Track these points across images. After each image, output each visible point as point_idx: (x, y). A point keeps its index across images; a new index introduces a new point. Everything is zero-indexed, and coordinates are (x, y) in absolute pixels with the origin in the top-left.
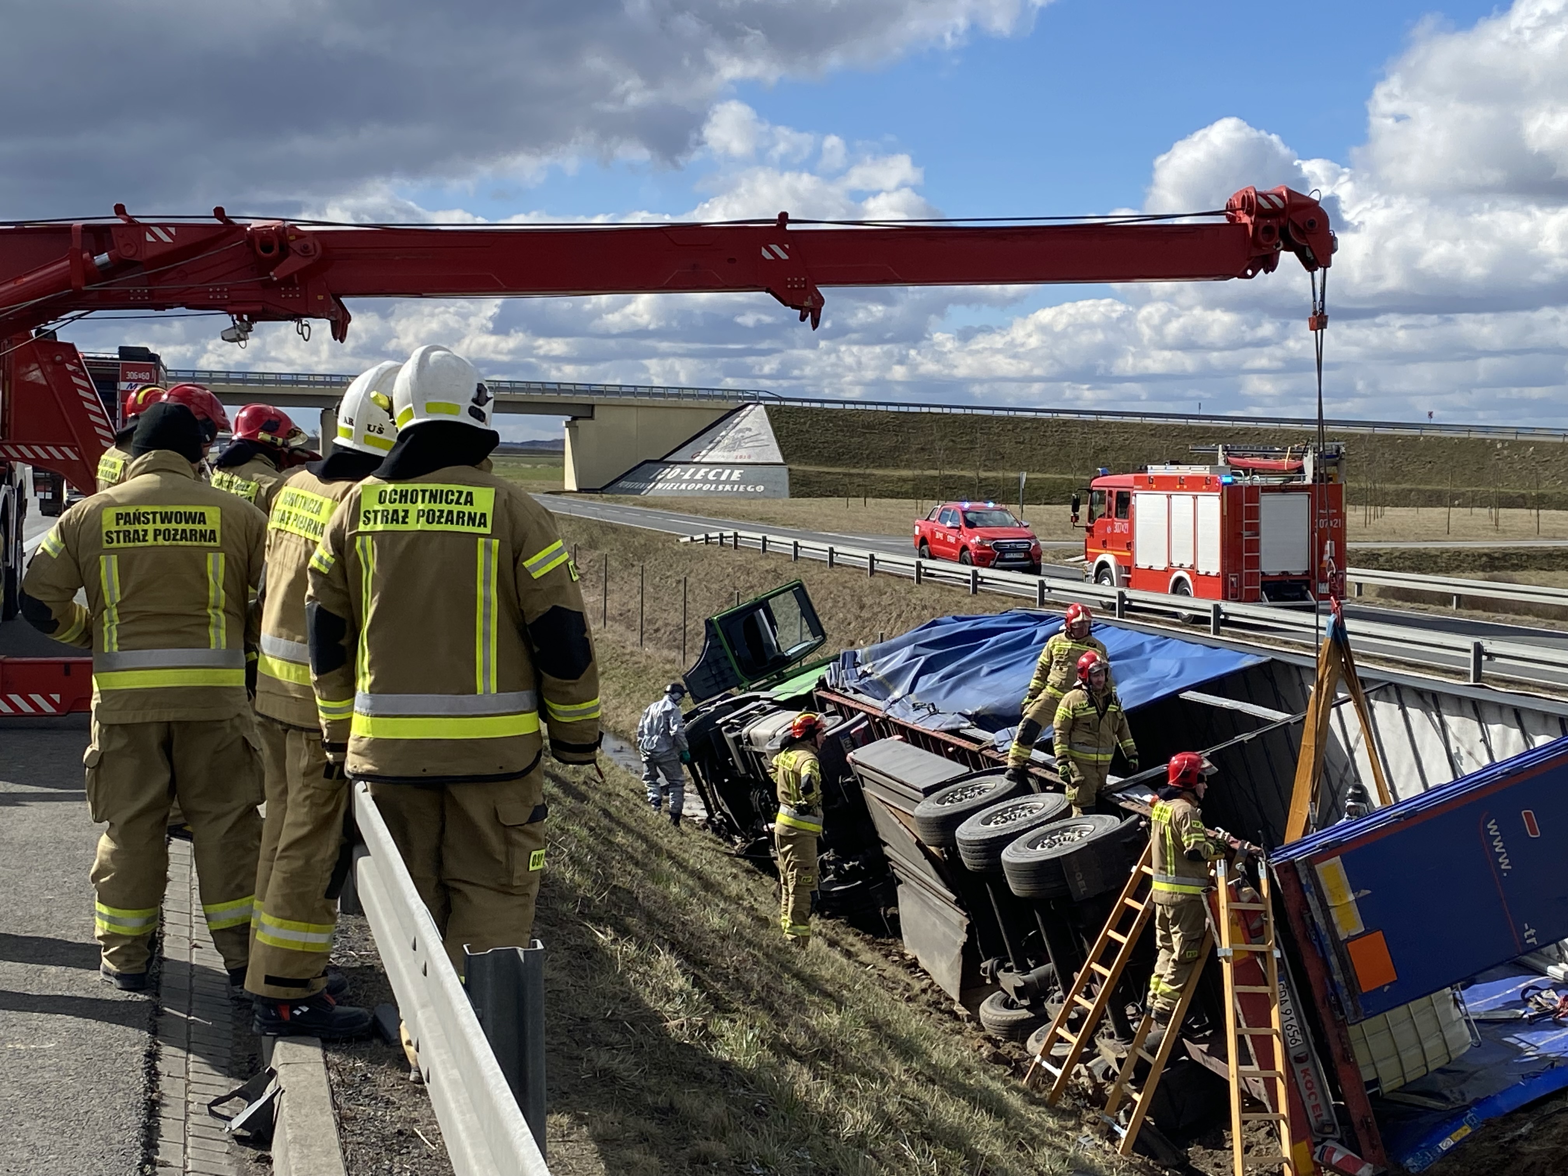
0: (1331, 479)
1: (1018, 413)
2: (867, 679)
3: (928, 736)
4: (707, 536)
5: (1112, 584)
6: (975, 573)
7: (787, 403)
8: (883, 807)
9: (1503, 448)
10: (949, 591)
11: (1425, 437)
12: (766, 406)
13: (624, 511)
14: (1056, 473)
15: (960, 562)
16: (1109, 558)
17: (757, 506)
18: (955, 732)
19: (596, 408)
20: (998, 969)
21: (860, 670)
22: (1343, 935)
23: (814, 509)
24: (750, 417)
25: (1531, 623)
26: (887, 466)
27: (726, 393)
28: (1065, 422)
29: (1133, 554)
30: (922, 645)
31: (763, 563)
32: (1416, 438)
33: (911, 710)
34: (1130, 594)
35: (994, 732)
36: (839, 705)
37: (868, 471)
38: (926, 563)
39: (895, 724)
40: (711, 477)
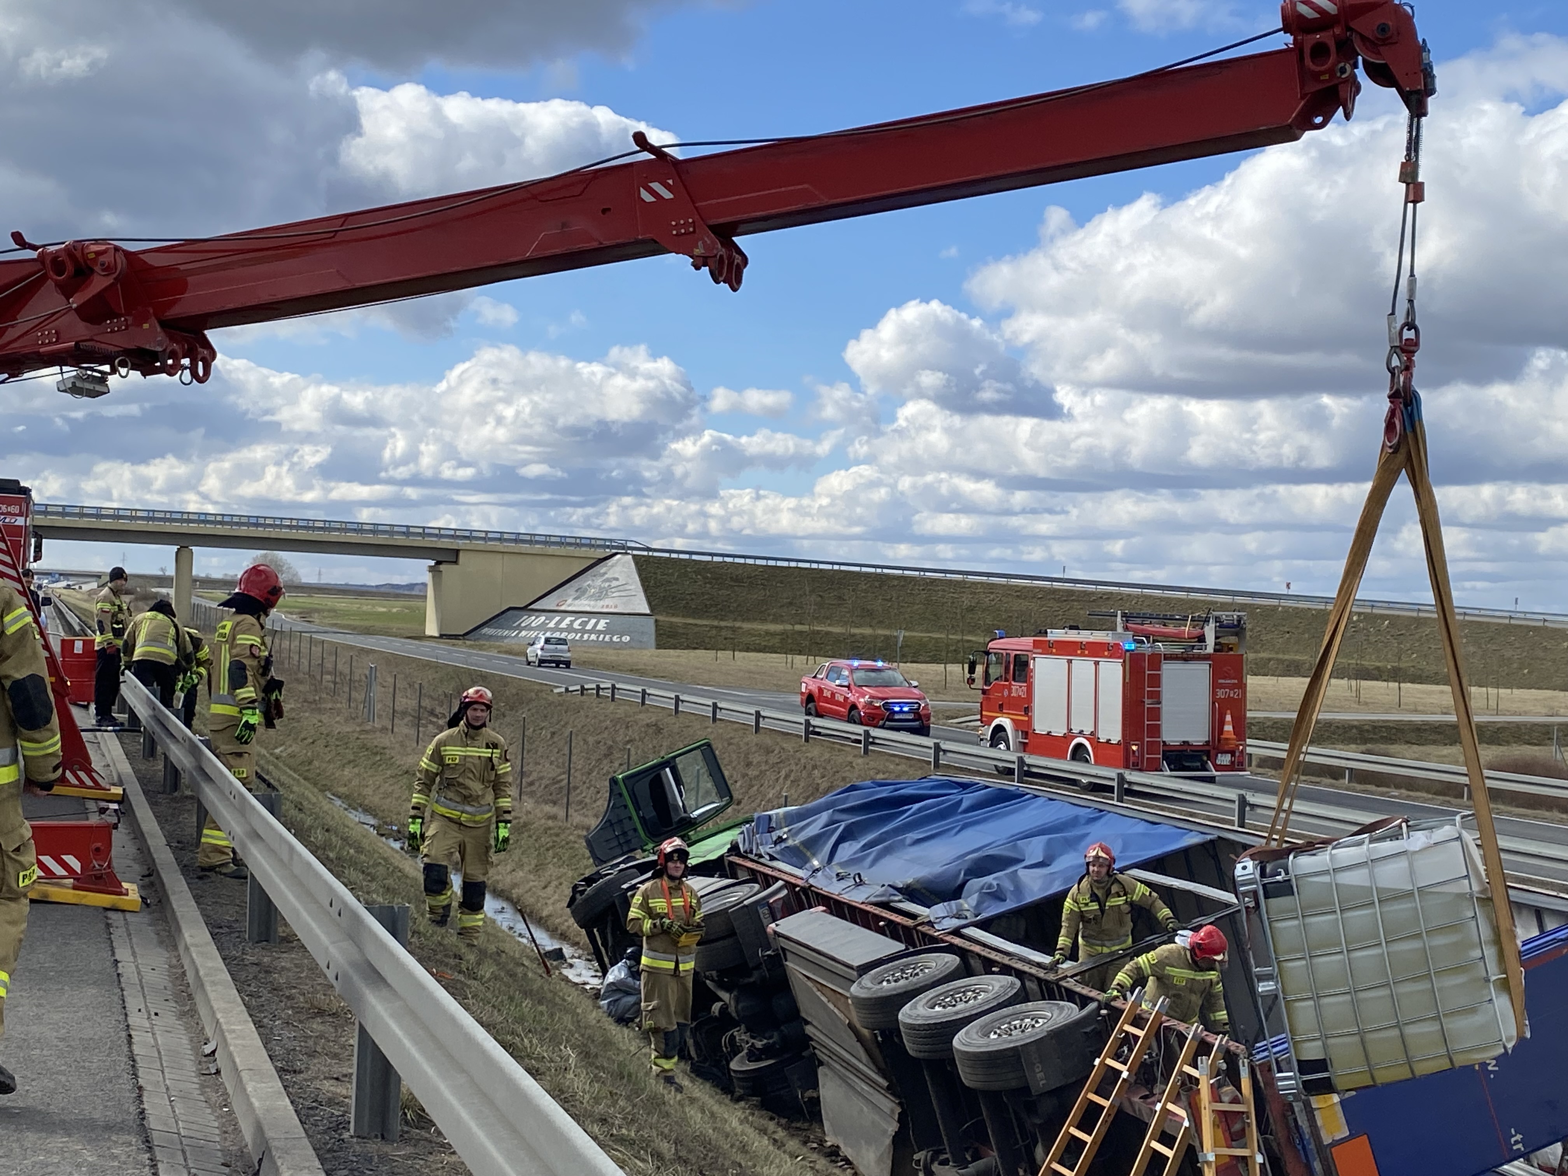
0: (1231, 649)
1: (885, 571)
2: (783, 845)
3: (855, 908)
4: (582, 687)
5: (1008, 748)
6: (867, 733)
7: (656, 554)
8: (810, 984)
9: (1358, 621)
10: (839, 750)
11: (1283, 607)
12: (634, 556)
13: (490, 658)
14: (922, 631)
15: (849, 721)
16: (1005, 722)
17: (625, 656)
18: (885, 905)
19: (461, 554)
20: (932, 1161)
21: (775, 835)
22: (1327, 1141)
23: (683, 660)
24: (618, 569)
25: (1425, 801)
26: (755, 620)
27: (593, 542)
28: (933, 581)
29: (1030, 718)
30: (838, 811)
31: (641, 716)
32: (1276, 607)
33: (835, 879)
34: (1029, 760)
35: (929, 907)
36: (752, 871)
37: (738, 624)
38: (816, 721)
39: (818, 894)
40: (576, 625)
